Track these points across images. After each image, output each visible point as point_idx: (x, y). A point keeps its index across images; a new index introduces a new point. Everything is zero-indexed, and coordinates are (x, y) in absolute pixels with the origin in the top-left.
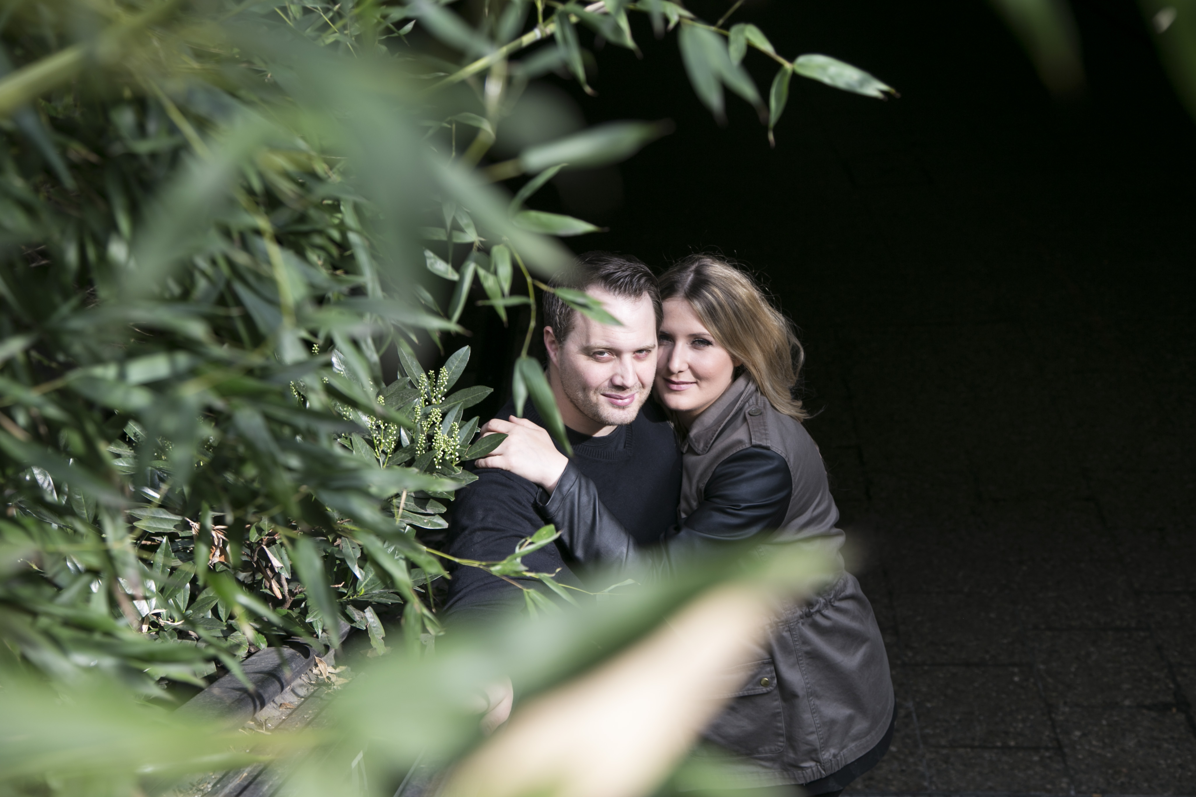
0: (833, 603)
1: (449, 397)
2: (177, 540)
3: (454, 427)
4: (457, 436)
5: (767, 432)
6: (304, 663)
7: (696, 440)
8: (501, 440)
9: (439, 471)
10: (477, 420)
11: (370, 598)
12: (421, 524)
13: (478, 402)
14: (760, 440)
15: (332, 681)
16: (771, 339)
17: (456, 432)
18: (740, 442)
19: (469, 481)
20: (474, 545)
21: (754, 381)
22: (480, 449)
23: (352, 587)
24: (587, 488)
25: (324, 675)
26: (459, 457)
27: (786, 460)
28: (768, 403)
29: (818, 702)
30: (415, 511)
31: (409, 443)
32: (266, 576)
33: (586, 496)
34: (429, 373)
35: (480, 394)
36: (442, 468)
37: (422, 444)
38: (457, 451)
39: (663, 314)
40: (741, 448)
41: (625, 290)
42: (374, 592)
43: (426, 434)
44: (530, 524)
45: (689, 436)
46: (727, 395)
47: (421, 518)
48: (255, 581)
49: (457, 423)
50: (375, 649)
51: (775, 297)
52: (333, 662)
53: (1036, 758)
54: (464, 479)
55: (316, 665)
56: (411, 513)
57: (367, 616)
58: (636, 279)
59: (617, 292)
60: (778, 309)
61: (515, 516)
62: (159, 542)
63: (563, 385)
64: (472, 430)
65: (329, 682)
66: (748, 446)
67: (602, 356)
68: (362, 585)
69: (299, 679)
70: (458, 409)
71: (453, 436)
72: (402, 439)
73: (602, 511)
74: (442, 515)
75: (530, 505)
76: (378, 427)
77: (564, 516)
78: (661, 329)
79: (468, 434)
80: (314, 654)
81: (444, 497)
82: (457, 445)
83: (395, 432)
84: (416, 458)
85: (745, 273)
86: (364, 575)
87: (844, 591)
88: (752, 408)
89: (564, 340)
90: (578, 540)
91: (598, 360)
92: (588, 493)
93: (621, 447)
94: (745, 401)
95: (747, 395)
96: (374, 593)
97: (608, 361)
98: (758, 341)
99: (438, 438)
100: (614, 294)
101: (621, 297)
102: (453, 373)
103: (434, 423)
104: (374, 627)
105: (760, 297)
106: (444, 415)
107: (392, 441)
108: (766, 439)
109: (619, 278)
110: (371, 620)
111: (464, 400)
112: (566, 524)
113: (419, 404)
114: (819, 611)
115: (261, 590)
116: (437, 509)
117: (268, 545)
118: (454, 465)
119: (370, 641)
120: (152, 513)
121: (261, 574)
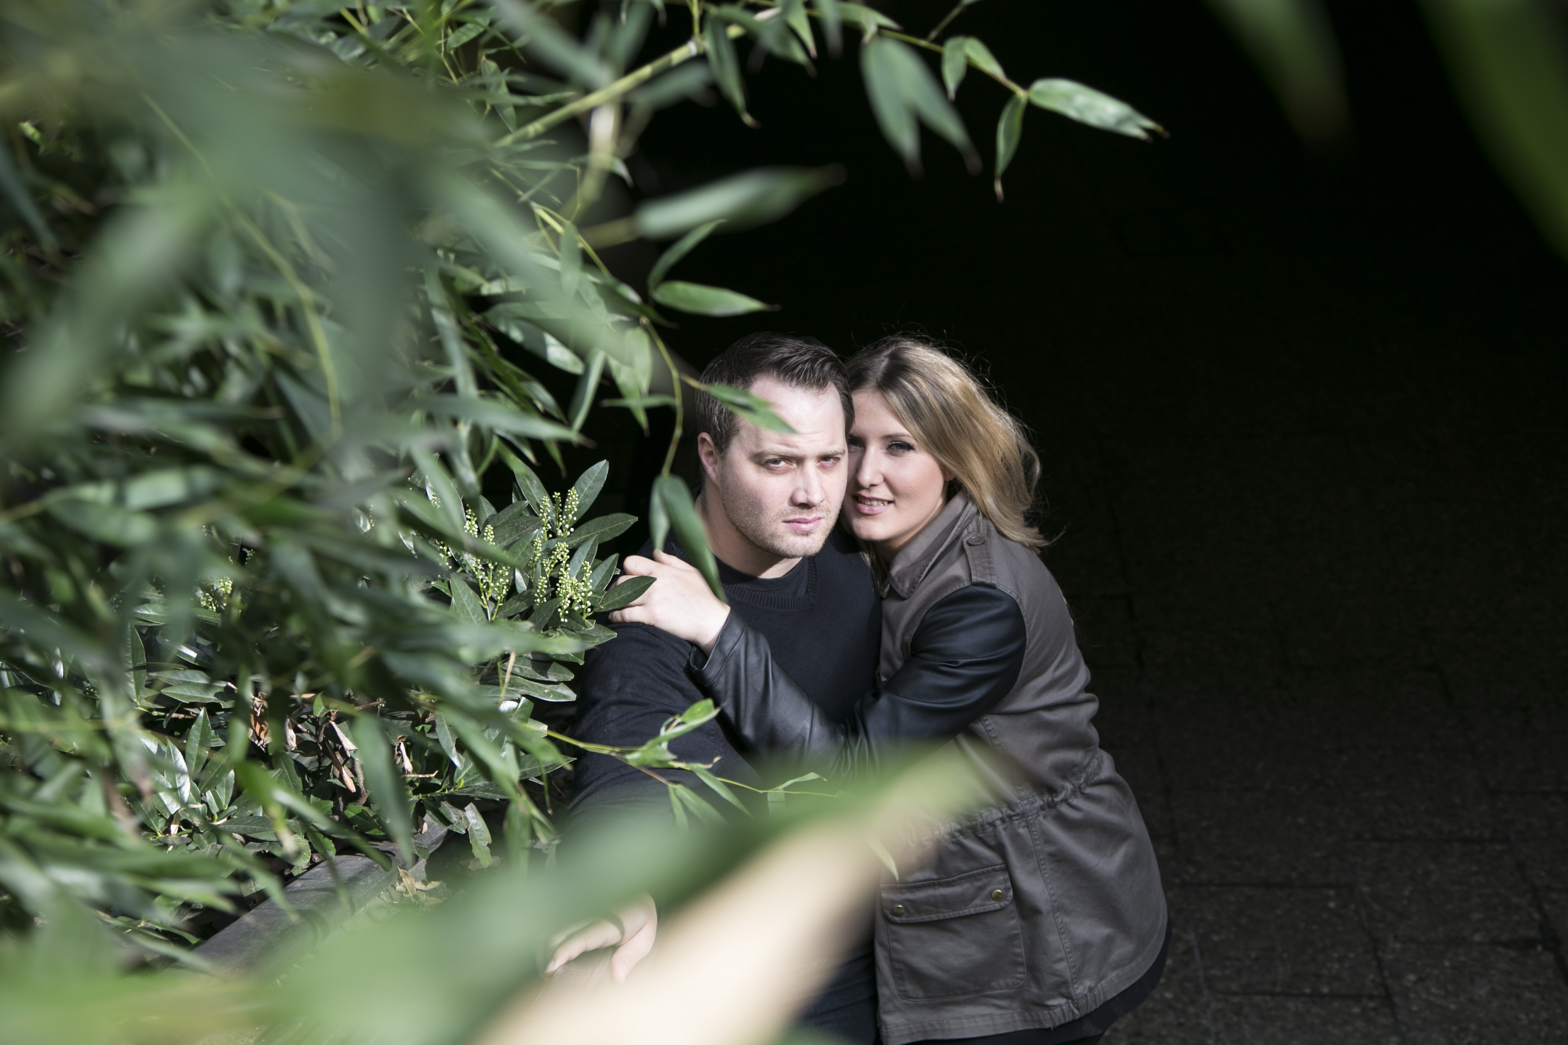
0: (1083, 790)
1: (579, 528)
2: (218, 713)
3: (585, 568)
4: (589, 579)
5: (991, 565)
6: (384, 878)
7: (899, 579)
8: (647, 585)
9: (565, 626)
10: (616, 558)
11: (471, 792)
12: (540, 695)
13: (617, 535)
14: (982, 577)
15: (420, 901)
16: (994, 444)
17: (588, 575)
18: (957, 579)
19: (605, 639)
20: (607, 723)
21: (974, 501)
22: (619, 596)
23: (448, 778)
24: (757, 645)
25: (410, 893)
26: (592, 607)
27: (1018, 601)
28: (993, 529)
29: (1066, 920)
30: (532, 678)
31: (526, 588)
32: (335, 763)
33: (754, 655)
34: (554, 496)
35: (620, 523)
36: (569, 622)
37: (543, 590)
38: (589, 599)
39: (854, 412)
40: (958, 587)
41: (805, 380)
42: (477, 784)
43: (548, 576)
44: (681, 696)
45: (890, 575)
46: (939, 519)
47: (540, 687)
48: (321, 768)
49: (588, 563)
50: (478, 859)
51: (997, 389)
52: (424, 876)
53: (1356, 1010)
54: (598, 636)
55: (400, 880)
56: (527, 680)
57: (468, 816)
58: (818, 365)
59: (794, 383)
60: (1002, 406)
61: (662, 685)
62: (195, 715)
63: (725, 509)
64: (609, 572)
65: (417, 902)
66: (967, 584)
67: (777, 466)
68: (461, 774)
69: (377, 898)
70: (591, 543)
71: (584, 579)
72: (516, 582)
73: (777, 674)
74: (569, 684)
75: (682, 670)
76: (486, 567)
77: (726, 682)
78: (852, 431)
79: (604, 577)
80: (397, 865)
81: (571, 660)
82: (589, 592)
83: (507, 573)
84: (535, 608)
85: (958, 361)
86: (464, 761)
87: (1098, 774)
88: (972, 536)
89: (727, 447)
90: (745, 713)
91: (771, 470)
92: (757, 651)
93: (801, 592)
94: (963, 526)
95: (966, 518)
96: (477, 786)
97: (785, 472)
98: (975, 446)
99: (563, 582)
100: (791, 386)
101: (800, 388)
102: (586, 496)
103: (560, 562)
104: (477, 830)
105: (978, 391)
106: (572, 552)
107: (504, 585)
108: (991, 575)
109: (796, 364)
110: (473, 821)
111: (599, 531)
112: (730, 693)
113: (539, 536)
114: (1065, 801)
115: (328, 780)
116: (561, 675)
117: (338, 721)
118: (584, 618)
119: (472, 849)
120: (187, 677)
121: (328, 758)
